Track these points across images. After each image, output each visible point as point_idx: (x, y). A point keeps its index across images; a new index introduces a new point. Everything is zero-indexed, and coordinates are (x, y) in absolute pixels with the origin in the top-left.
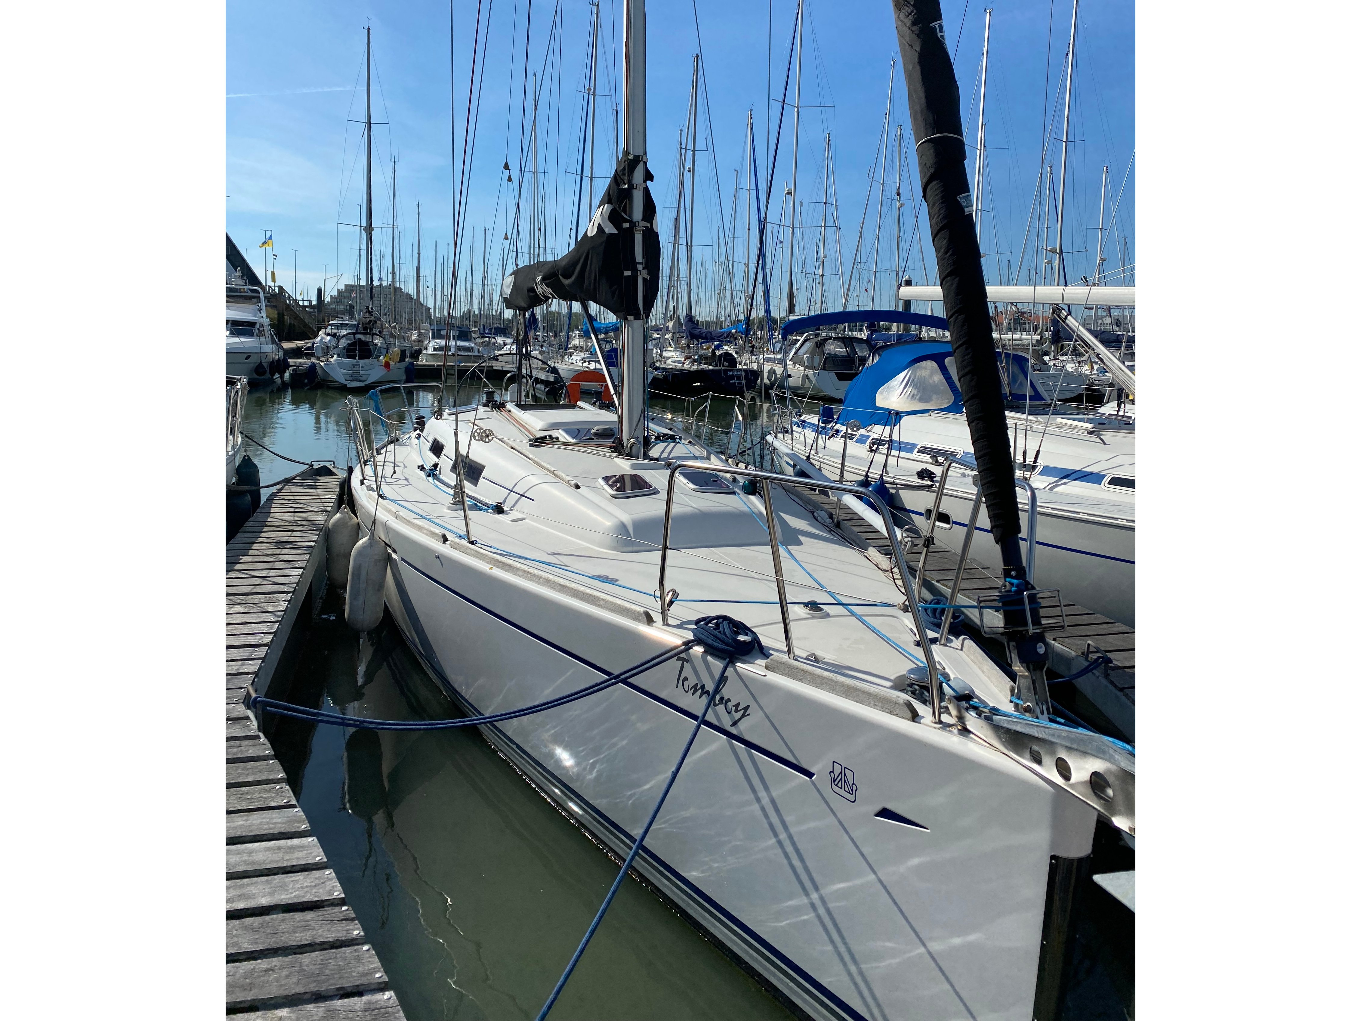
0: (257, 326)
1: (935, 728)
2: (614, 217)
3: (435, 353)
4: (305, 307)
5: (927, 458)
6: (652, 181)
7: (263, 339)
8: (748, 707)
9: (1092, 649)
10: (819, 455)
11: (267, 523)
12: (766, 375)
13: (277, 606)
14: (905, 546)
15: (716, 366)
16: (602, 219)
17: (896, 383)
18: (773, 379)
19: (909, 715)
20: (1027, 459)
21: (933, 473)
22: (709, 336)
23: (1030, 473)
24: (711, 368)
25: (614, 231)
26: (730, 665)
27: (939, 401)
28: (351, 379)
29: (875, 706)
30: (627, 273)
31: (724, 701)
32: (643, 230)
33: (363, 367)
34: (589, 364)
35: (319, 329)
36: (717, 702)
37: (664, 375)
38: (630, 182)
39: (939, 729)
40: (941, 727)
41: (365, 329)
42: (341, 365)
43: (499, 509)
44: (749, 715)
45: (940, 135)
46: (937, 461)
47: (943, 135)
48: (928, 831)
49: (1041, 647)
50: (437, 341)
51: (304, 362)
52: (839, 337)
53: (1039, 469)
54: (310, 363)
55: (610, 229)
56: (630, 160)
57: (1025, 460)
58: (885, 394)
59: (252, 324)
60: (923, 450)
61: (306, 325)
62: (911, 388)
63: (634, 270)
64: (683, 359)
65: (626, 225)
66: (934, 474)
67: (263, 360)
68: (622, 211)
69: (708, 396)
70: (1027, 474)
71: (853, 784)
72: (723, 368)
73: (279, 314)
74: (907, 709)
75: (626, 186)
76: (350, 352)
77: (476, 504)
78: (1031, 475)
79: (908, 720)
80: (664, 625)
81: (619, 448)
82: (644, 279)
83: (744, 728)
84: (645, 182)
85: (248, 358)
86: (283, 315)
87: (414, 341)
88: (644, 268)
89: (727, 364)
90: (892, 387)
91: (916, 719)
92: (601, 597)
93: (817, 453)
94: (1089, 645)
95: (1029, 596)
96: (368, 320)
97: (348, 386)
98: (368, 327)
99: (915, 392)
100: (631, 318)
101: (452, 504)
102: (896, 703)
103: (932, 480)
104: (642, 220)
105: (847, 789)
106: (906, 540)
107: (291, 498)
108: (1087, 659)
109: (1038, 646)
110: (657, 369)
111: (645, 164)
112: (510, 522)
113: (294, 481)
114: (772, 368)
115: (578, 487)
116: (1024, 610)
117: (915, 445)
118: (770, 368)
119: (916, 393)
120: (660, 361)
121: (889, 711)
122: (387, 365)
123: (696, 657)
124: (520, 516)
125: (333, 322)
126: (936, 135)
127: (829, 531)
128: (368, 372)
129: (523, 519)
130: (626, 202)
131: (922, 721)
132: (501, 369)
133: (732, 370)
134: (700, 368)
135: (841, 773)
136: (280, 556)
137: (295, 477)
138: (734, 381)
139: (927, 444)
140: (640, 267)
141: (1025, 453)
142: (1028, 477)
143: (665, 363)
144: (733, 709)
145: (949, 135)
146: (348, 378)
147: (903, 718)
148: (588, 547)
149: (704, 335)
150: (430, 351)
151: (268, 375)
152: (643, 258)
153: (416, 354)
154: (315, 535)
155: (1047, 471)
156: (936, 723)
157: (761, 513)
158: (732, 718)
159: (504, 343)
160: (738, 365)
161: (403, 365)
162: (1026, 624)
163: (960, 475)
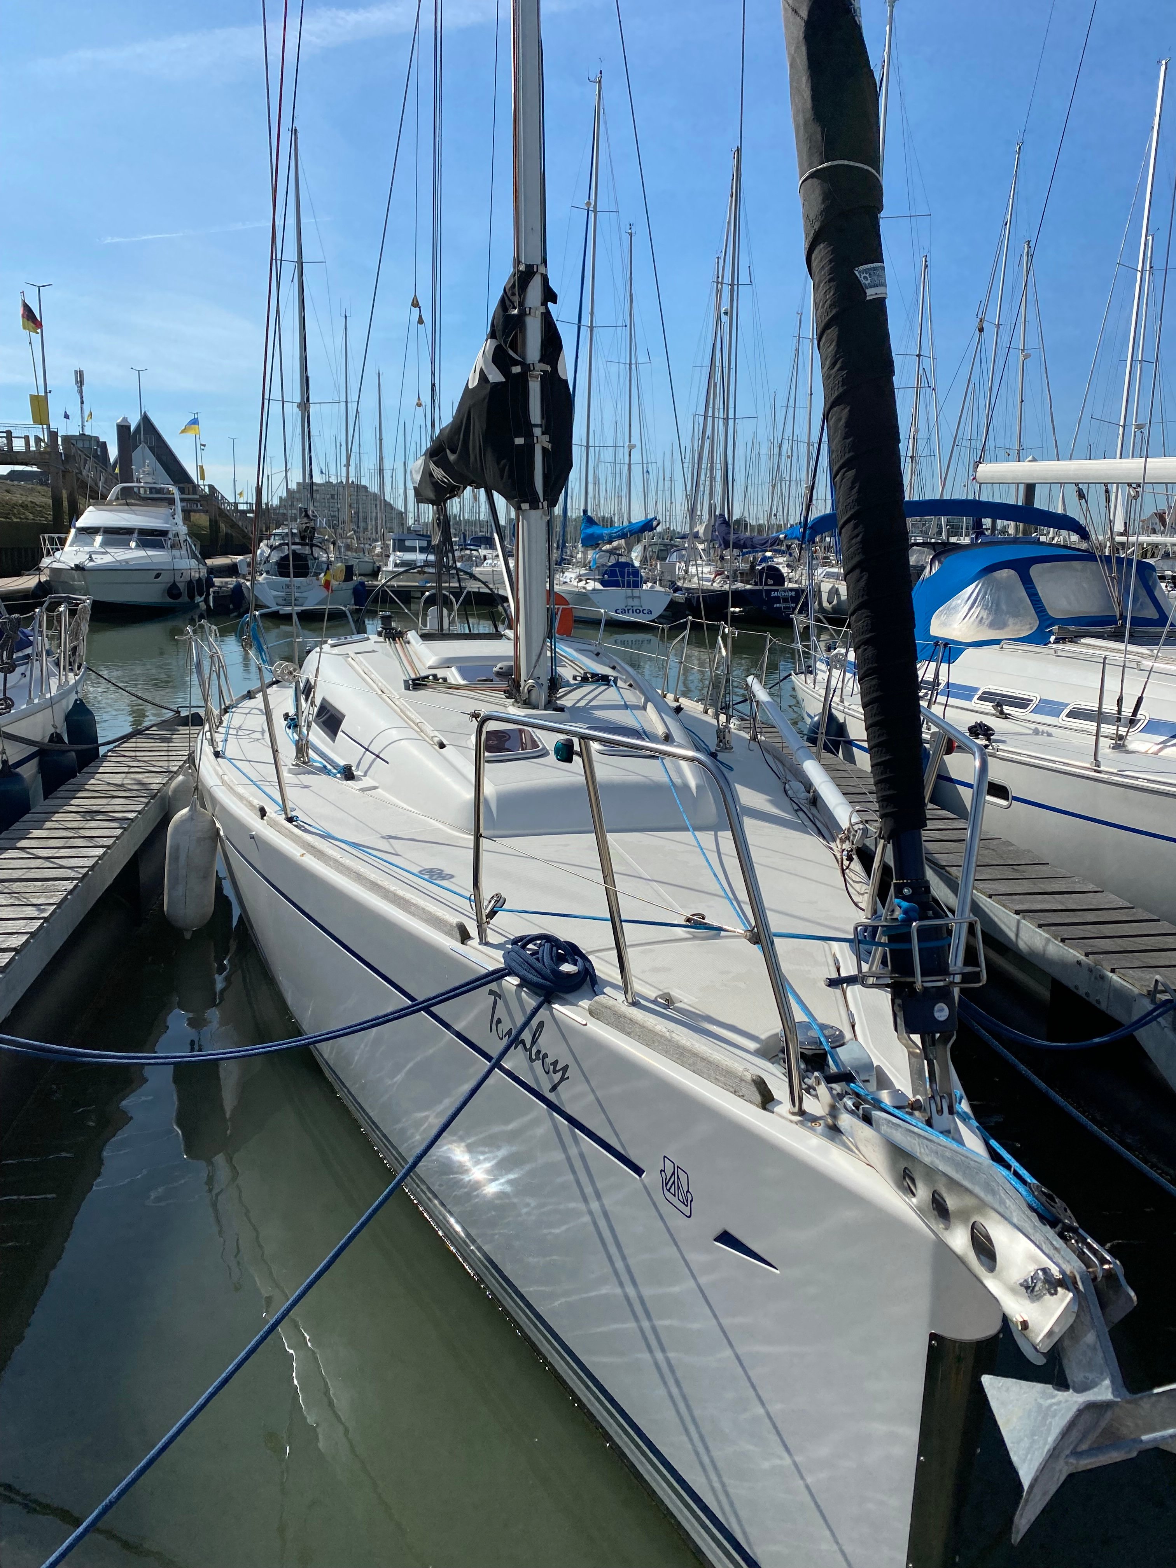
0: (170, 535)
1: (791, 1121)
2: (500, 358)
3: (396, 569)
4: (244, 512)
5: (988, 707)
6: (555, 302)
7: (176, 552)
8: (567, 1066)
9: (1160, 987)
10: (846, 704)
11: (87, 787)
12: (825, 596)
13: (52, 897)
14: (855, 836)
15: (756, 584)
16: (485, 362)
17: (959, 601)
18: (835, 602)
19: (758, 1098)
20: (1123, 709)
21: (989, 729)
22: (749, 543)
23: (1126, 730)
24: (748, 587)
25: (501, 378)
26: (545, 1005)
27: (1017, 628)
28: (284, 602)
29: (716, 1081)
30: (519, 441)
31: (541, 1056)
32: (541, 376)
33: (299, 587)
34: (587, 583)
35: (261, 541)
36: (534, 1057)
37: (686, 598)
38: (521, 304)
39: (796, 1123)
40: (800, 1121)
41: (303, 538)
42: (272, 585)
43: (348, 774)
44: (568, 1078)
45: (829, 164)
46: (1002, 712)
47: (835, 163)
48: (778, 1272)
49: (942, 1010)
50: (398, 553)
51: (232, 581)
52: (930, 543)
53: (1140, 725)
54: (234, 583)
55: (495, 376)
56: (521, 271)
57: (1119, 711)
58: (943, 618)
59: (164, 533)
60: (986, 697)
61: (245, 536)
62: (979, 608)
63: (529, 435)
64: (713, 576)
65: (516, 370)
66: (992, 730)
67: (178, 579)
68: (511, 347)
69: (687, 622)
70: (1123, 731)
71: (688, 1191)
72: (765, 588)
73: (210, 521)
74: (755, 1089)
75: (516, 312)
76: (282, 568)
77: (325, 767)
78: (1128, 732)
79: (757, 1106)
80: (481, 943)
81: (513, 692)
82: (544, 449)
83: (565, 1096)
84: (544, 303)
85: (158, 576)
86: (216, 522)
87: (378, 555)
88: (543, 433)
89: (771, 582)
90: (954, 608)
91: (768, 1106)
92: (412, 901)
93: (842, 701)
94: (1157, 981)
95: (920, 930)
96: (304, 526)
97: (281, 612)
98: (307, 536)
99: (984, 614)
100: (525, 506)
101: (293, 765)
102: (742, 1080)
103: (989, 739)
104: (540, 361)
105: (681, 1198)
106: (856, 827)
107: (133, 754)
108: (1153, 1001)
109: (936, 1008)
110: (677, 590)
111: (545, 279)
112: (357, 792)
113: (147, 732)
114: (834, 586)
115: (442, 746)
116: (910, 952)
117: (977, 689)
118: (830, 586)
119: (985, 617)
120: (684, 579)
121: (733, 1090)
122: (327, 585)
123: (509, 991)
124: (372, 783)
125: (277, 531)
126: (825, 165)
127: (796, 811)
128: (305, 594)
129: (375, 788)
130: (516, 333)
131: (775, 1109)
132: (477, 590)
133: (777, 590)
134: (733, 587)
135: (673, 1173)
136: (81, 831)
137: (151, 727)
138: (779, 605)
139: (993, 688)
140: (537, 431)
141: (1120, 701)
142: (1124, 734)
143: (690, 581)
144: (551, 1068)
145: (846, 162)
146: (281, 601)
147: (751, 1102)
148: (439, 829)
149: (742, 542)
150: (390, 567)
151: (185, 598)
152: (543, 418)
153: (375, 573)
154: (142, 803)
155: (1153, 727)
156: (793, 1114)
157: (686, 786)
158: (551, 1079)
159: (485, 556)
160: (786, 584)
161: (351, 585)
162: (912, 974)
163: (1031, 732)
